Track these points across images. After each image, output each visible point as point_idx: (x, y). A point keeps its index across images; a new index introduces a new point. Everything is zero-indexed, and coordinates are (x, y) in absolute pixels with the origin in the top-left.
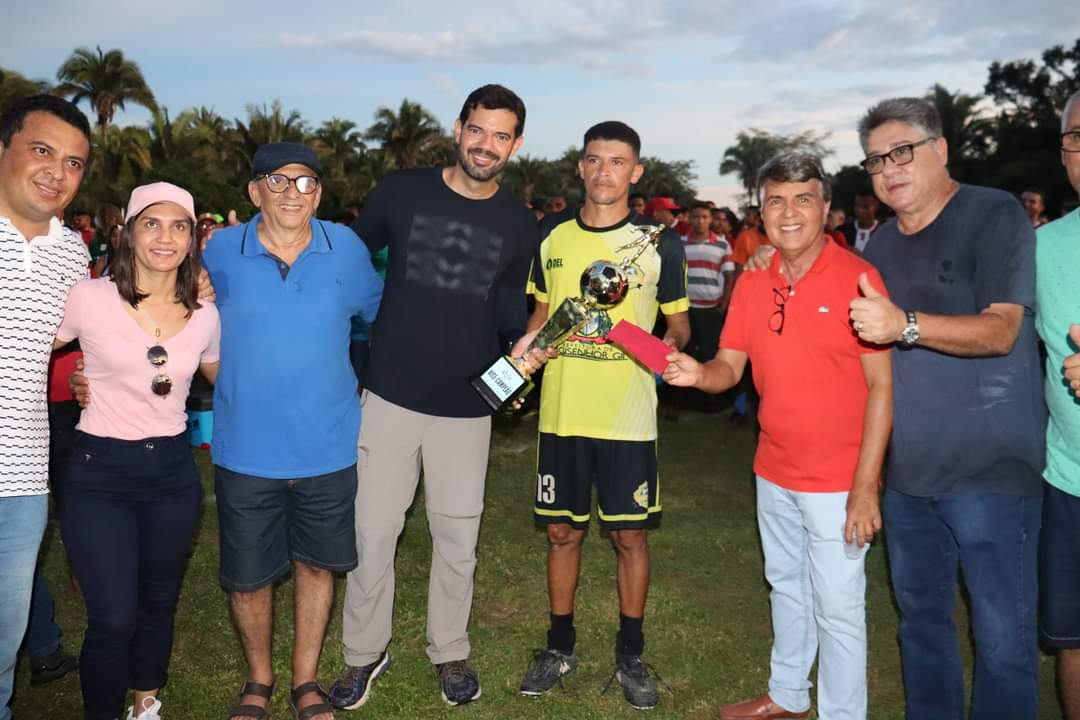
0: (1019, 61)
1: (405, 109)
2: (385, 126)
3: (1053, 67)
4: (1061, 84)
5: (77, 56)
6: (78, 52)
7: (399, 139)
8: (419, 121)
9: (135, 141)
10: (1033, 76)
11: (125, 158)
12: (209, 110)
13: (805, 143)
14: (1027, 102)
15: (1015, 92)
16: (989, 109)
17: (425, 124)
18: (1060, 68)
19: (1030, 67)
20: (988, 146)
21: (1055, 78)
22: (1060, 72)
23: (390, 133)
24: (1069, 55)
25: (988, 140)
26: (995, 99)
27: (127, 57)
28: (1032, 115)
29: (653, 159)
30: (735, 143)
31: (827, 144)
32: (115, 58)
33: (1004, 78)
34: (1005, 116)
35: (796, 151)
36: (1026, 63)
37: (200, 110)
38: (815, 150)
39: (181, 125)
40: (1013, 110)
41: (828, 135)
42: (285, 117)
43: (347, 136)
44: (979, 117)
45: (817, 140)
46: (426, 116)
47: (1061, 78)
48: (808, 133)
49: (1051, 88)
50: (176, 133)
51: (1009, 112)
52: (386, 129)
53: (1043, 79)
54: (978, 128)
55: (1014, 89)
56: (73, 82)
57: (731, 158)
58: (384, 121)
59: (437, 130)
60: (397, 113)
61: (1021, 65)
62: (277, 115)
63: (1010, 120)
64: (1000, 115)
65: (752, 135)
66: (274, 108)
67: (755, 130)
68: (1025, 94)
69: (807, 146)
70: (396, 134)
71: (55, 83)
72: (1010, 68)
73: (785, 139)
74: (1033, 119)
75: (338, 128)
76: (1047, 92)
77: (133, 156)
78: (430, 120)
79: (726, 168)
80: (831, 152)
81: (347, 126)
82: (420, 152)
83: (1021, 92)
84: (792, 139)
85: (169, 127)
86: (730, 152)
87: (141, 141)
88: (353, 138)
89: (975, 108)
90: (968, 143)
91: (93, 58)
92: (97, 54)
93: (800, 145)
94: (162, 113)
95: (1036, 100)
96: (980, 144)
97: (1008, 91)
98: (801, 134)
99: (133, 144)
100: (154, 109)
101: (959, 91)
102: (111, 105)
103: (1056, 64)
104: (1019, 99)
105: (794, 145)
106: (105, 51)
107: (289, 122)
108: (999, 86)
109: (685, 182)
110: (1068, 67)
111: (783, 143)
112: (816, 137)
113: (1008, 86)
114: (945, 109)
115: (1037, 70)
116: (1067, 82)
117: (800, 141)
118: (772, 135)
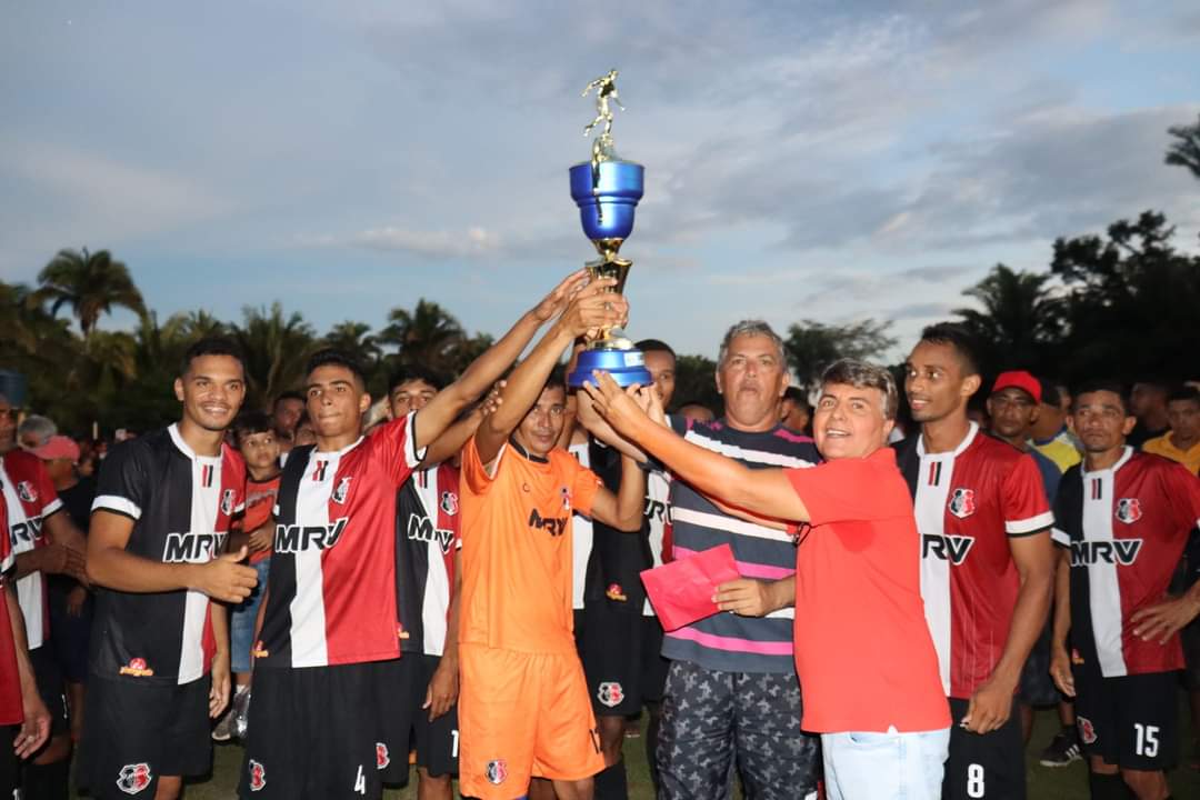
0: (1084, 237)
1: (422, 309)
2: (399, 328)
3: (1121, 242)
4: (1130, 259)
5: (62, 258)
6: (63, 253)
7: (413, 343)
8: (436, 321)
9: (119, 348)
10: (1101, 252)
11: (106, 368)
12: (207, 314)
13: (864, 334)
14: (1098, 280)
15: (1083, 269)
16: (1058, 288)
17: (444, 326)
18: (1128, 243)
19: (1095, 243)
20: (1061, 328)
21: (1124, 254)
22: (1128, 247)
23: (404, 336)
24: (1135, 230)
25: (1061, 322)
26: (1064, 278)
27: (116, 257)
28: (1104, 293)
29: (699, 357)
30: (788, 336)
31: (889, 334)
32: (103, 259)
33: (1070, 255)
34: (1075, 295)
35: (855, 343)
36: (1091, 238)
37: (197, 313)
38: (875, 341)
39: (171, 330)
40: (1084, 288)
41: (889, 323)
42: (286, 320)
43: (361, 340)
44: (1048, 297)
45: (877, 330)
46: (445, 316)
47: (1130, 254)
48: (867, 322)
49: (1122, 263)
50: (164, 338)
51: (1080, 291)
52: (401, 332)
53: (1111, 255)
54: (1049, 309)
55: (1082, 266)
56: (55, 286)
58: (398, 322)
59: (458, 333)
60: (412, 314)
61: (1087, 242)
62: (277, 318)
63: (1082, 299)
64: (1070, 293)
65: (806, 327)
66: (273, 310)
67: (808, 322)
68: (1095, 272)
69: (866, 337)
70: (411, 337)
71: (35, 286)
72: (1075, 245)
73: (842, 330)
74: (1107, 297)
75: (351, 332)
76: (1118, 269)
77: (115, 364)
78: (450, 321)
80: (893, 342)
81: (361, 329)
82: (441, 356)
83: (1090, 269)
84: (849, 329)
85: (157, 333)
87: (126, 348)
88: (367, 341)
89: (1043, 288)
90: (1040, 326)
91: (77, 260)
92: (83, 256)
93: (859, 336)
94: (150, 317)
95: (1106, 277)
96: (1052, 326)
97: (1076, 268)
98: (859, 325)
99: (116, 352)
100: (143, 313)
101: (1023, 271)
102: (95, 309)
103: (1123, 238)
104: (1089, 276)
105: (854, 335)
106: (92, 251)
107: (291, 325)
108: (1066, 264)
110: (1136, 242)
111: (840, 335)
112: (876, 326)
113: (1076, 263)
114: (1011, 290)
115: (1104, 245)
116: (1137, 257)
117: (858, 332)
118: (828, 327)
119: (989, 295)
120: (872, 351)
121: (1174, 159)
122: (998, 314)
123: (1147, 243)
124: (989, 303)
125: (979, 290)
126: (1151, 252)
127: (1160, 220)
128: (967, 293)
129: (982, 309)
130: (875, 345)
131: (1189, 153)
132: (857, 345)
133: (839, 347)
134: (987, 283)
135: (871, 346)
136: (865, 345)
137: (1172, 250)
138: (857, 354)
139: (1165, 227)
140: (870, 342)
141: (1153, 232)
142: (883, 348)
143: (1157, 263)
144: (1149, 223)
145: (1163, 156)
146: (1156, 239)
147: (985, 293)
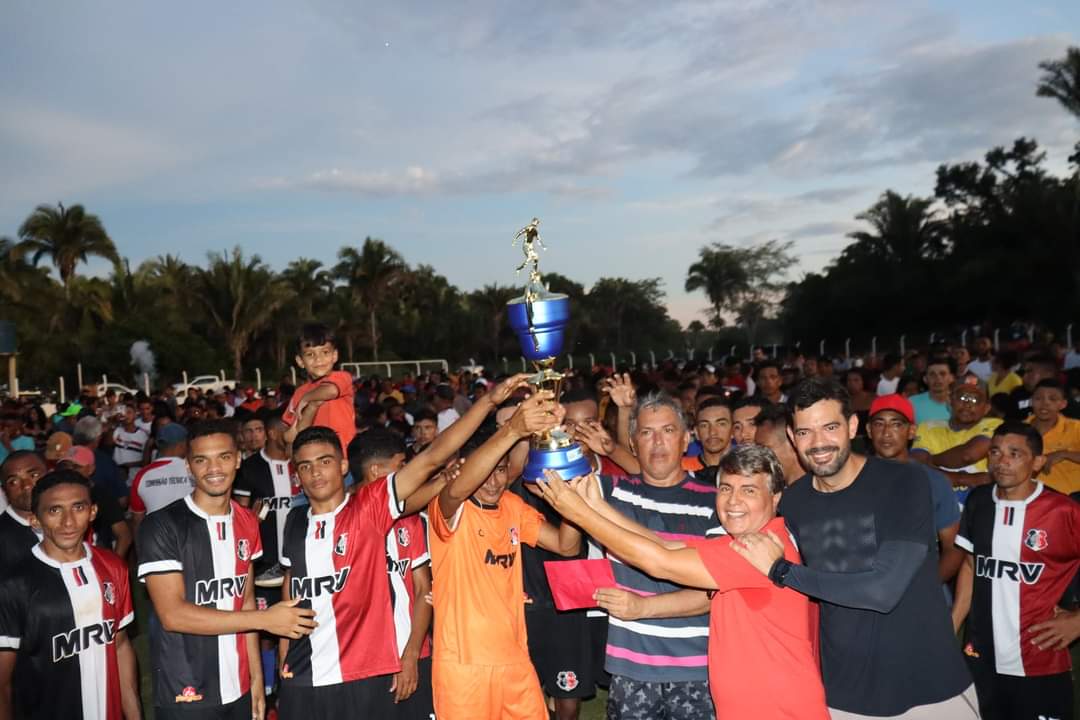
0: (964, 163)
1: (368, 246)
2: (349, 265)
3: (998, 168)
4: (1007, 182)
5: (39, 213)
6: (40, 209)
7: (363, 277)
8: (382, 258)
9: (96, 294)
10: (980, 176)
11: (86, 311)
12: (174, 258)
13: (768, 254)
14: (977, 203)
15: (965, 192)
16: (941, 211)
17: (388, 261)
18: (1004, 168)
19: (975, 168)
20: (945, 246)
21: (1000, 178)
22: (1004, 172)
23: (354, 271)
24: (1010, 156)
25: (945, 241)
26: (946, 201)
27: (89, 211)
28: (983, 214)
29: (619, 280)
30: (698, 259)
31: (790, 253)
32: (77, 212)
33: (952, 181)
34: (957, 217)
35: (760, 262)
36: (971, 165)
37: (165, 259)
38: (778, 260)
39: (143, 273)
40: (965, 210)
41: (790, 244)
42: (246, 262)
43: (314, 276)
44: (933, 219)
45: (780, 249)
46: (390, 252)
47: (1006, 177)
48: (769, 244)
49: (998, 186)
50: (137, 283)
51: (961, 213)
52: (351, 268)
53: (989, 179)
54: (934, 230)
55: (963, 190)
56: (34, 239)
57: (694, 274)
58: (348, 259)
59: (401, 267)
60: (360, 252)
61: (967, 167)
62: (238, 260)
63: (963, 220)
64: (953, 215)
65: (716, 250)
66: (235, 254)
67: (718, 245)
68: (975, 195)
69: (770, 257)
70: (360, 272)
71: (17, 240)
72: (956, 170)
73: (748, 251)
74: (984, 218)
75: (305, 268)
76: (995, 191)
77: (94, 309)
78: (394, 256)
79: (691, 285)
80: (795, 261)
81: (315, 265)
82: (388, 288)
83: (970, 193)
84: (755, 250)
85: (130, 278)
86: (693, 268)
87: (103, 293)
88: (320, 276)
89: (929, 210)
90: (926, 245)
91: (54, 214)
92: (59, 210)
93: (763, 256)
94: (123, 264)
95: (985, 199)
96: (937, 245)
97: (958, 192)
98: (763, 246)
99: (93, 297)
100: (116, 261)
101: (911, 195)
102: (73, 259)
103: (999, 164)
104: (969, 199)
105: (758, 256)
106: (67, 206)
107: (250, 267)
108: (948, 188)
109: (654, 299)
110: (1011, 167)
111: (745, 255)
112: (778, 247)
113: (957, 187)
114: (899, 214)
115: (982, 171)
116: (1011, 180)
117: (762, 252)
118: (735, 248)
119: (880, 219)
120: (776, 269)
121: (1045, 91)
122: (887, 236)
123: (1021, 167)
124: (880, 226)
125: (871, 214)
126: (1024, 175)
127: (1033, 146)
128: (860, 217)
129: (874, 232)
130: (778, 264)
131: (1057, 85)
132: (762, 263)
133: (745, 266)
134: (879, 207)
135: (774, 265)
136: (769, 263)
137: (1043, 172)
138: (762, 273)
139: (1039, 151)
140: (773, 261)
141: (1026, 158)
142: (785, 266)
143: (1030, 184)
144: (1023, 149)
145: (1035, 89)
146: (1029, 163)
147: (876, 217)
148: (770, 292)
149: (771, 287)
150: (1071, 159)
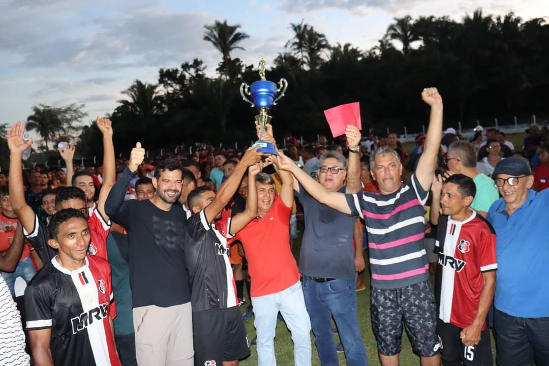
0: (171, 68)
3: (186, 71)
4: (190, 78)
10: (178, 75)
13: (71, 110)
14: (178, 87)
15: (172, 82)
16: (161, 91)
18: (189, 72)
19: (176, 71)
20: (164, 108)
22: (189, 74)
24: (192, 66)
25: (164, 106)
26: (164, 86)
28: (180, 93)
30: (33, 113)
31: (83, 110)
33: (167, 76)
34: (168, 94)
35: (67, 115)
36: (175, 69)
38: (77, 114)
41: (83, 106)
44: (158, 94)
45: (77, 109)
47: (190, 76)
48: (72, 105)
49: (187, 80)
51: (171, 92)
53: (183, 77)
54: (158, 100)
57: (30, 121)
61: (173, 70)
63: (171, 95)
64: (166, 93)
65: (42, 108)
67: (43, 106)
68: (176, 84)
69: (72, 112)
72: (168, 71)
73: (60, 109)
76: (186, 83)
79: (29, 127)
80: (86, 114)
83: (174, 82)
84: (63, 108)
86: (30, 118)
89: (156, 90)
90: (155, 107)
93: (68, 112)
95: (181, 86)
96: (160, 107)
97: (169, 82)
98: (69, 106)
101: (147, 82)
104: (174, 85)
105: (65, 112)
109: (4, 136)
110: (192, 71)
111: (59, 111)
112: (77, 107)
113: (168, 80)
114: (142, 91)
115: (180, 73)
116: (192, 78)
117: (68, 110)
118: (52, 108)
119: (133, 94)
120: (76, 119)
121: (207, 38)
122: (137, 102)
123: (197, 71)
124: (133, 97)
125: (129, 91)
126: (198, 75)
127: (201, 62)
128: (123, 92)
129: (130, 100)
130: (77, 116)
131: (212, 36)
132: (68, 116)
133: (59, 117)
134: (133, 87)
135: (75, 117)
136: (72, 116)
137: (205, 75)
138: (68, 121)
139: (202, 66)
140: (74, 115)
141: (198, 68)
142: (81, 117)
143: (200, 79)
144: (197, 63)
145: (203, 37)
146: (200, 70)
147: (131, 92)
148: (73, 131)
149: (74, 128)
150: (217, 70)
